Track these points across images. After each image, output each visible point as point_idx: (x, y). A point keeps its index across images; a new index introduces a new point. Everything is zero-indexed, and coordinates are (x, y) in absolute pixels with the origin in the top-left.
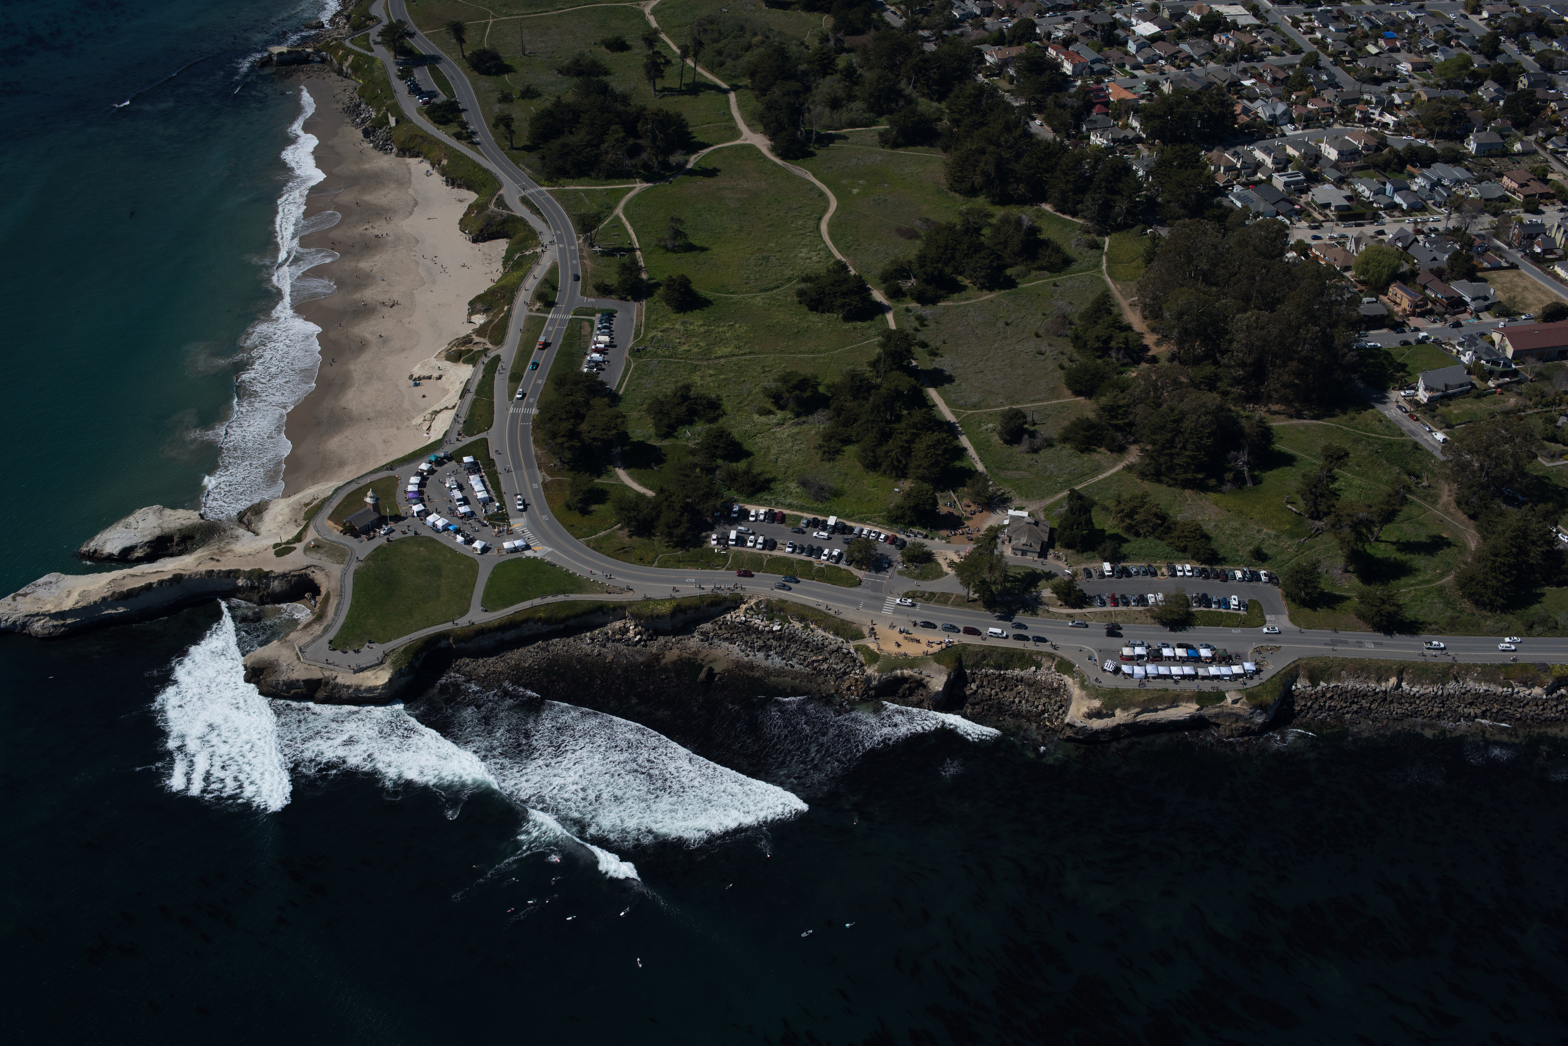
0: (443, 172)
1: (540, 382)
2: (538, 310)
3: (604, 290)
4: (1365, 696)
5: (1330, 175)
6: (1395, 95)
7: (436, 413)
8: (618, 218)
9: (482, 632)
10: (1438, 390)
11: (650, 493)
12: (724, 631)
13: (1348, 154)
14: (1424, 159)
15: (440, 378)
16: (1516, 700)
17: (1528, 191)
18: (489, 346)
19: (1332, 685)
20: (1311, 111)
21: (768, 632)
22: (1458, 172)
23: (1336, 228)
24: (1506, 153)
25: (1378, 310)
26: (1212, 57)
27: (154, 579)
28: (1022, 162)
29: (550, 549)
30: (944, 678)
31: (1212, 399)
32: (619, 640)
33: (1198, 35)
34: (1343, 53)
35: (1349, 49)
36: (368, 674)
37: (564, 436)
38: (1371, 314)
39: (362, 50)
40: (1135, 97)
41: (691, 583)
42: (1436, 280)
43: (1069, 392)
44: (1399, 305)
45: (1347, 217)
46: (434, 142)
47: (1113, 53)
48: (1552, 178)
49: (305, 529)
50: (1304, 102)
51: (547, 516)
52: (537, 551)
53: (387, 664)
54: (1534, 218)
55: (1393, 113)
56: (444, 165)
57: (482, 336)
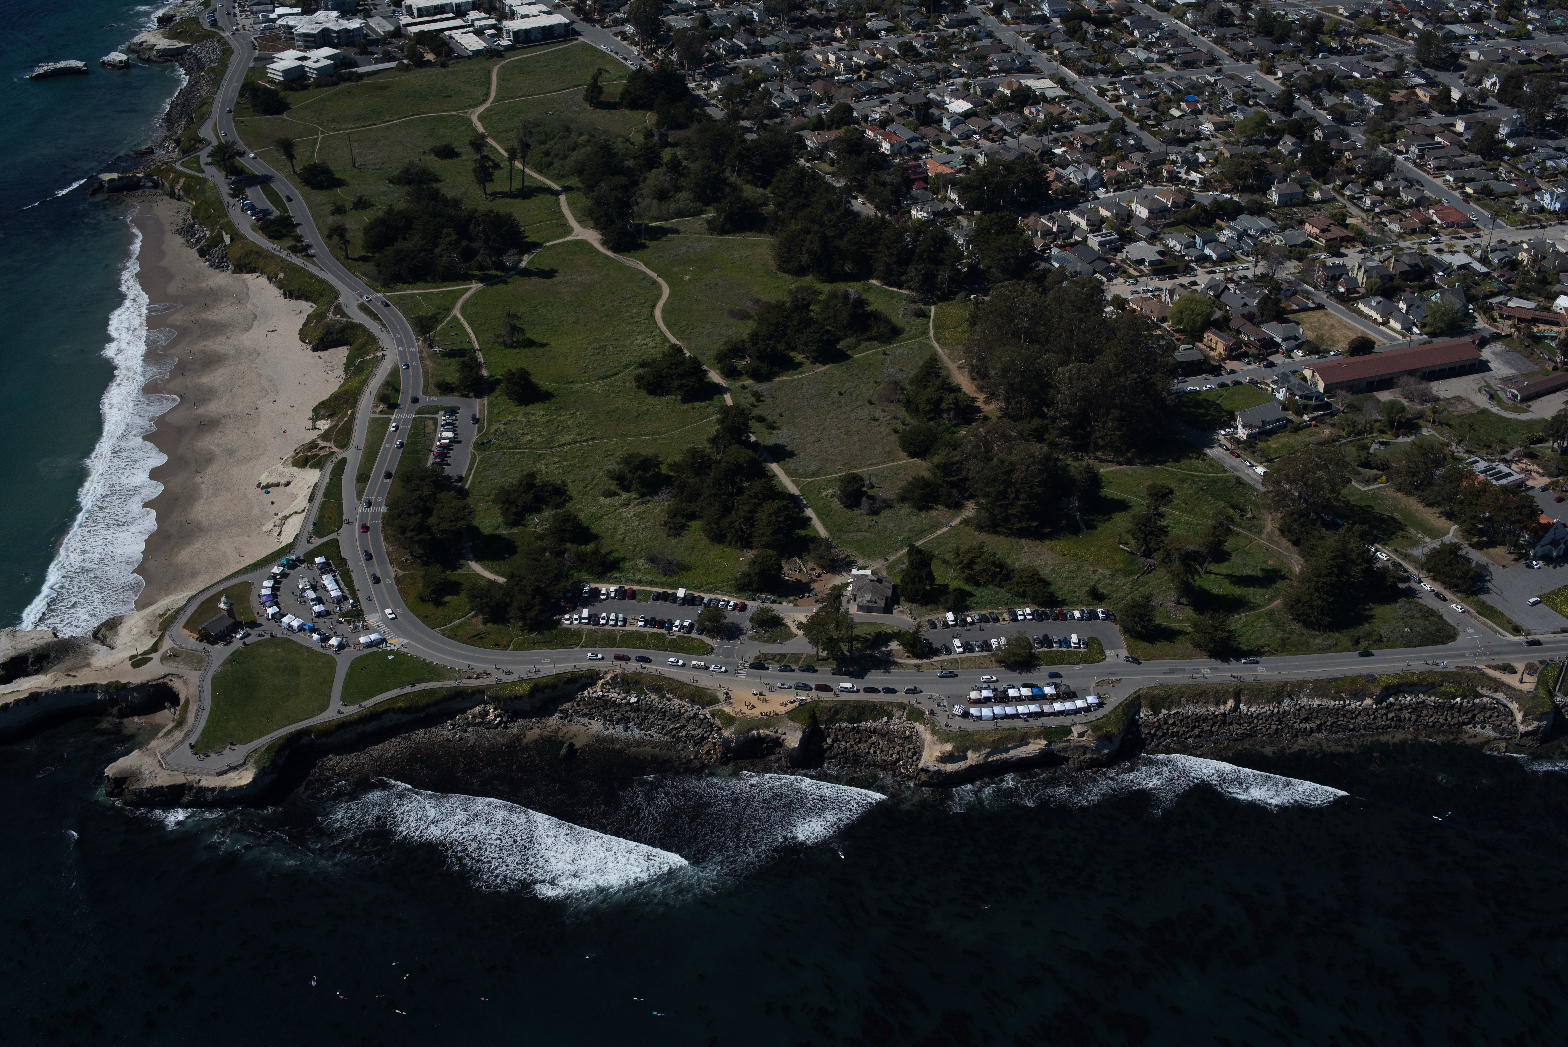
0: (280, 285)
2: (381, 412)
3: (446, 389)
4: (1205, 720)
5: (1143, 232)
6: (1199, 154)
7: (286, 518)
8: (455, 318)
9: (343, 725)
10: (1256, 427)
11: (501, 580)
12: (582, 707)
13: (1158, 212)
14: (1231, 212)
15: (288, 484)
16: (1348, 711)
17: (1329, 235)
18: (335, 449)
19: (1173, 712)
20: (1120, 174)
21: (626, 705)
22: (1263, 222)
23: (1150, 282)
24: (1307, 202)
25: (1195, 356)
26: (1024, 129)
27: (10, 699)
28: (846, 239)
29: (406, 641)
30: (799, 735)
31: (1040, 449)
32: (480, 724)
33: (1009, 109)
34: (1148, 118)
35: (1153, 114)
36: (232, 775)
37: (412, 530)
38: (1188, 359)
39: (193, 172)
40: (952, 171)
41: (547, 663)
42: (1248, 324)
43: (904, 455)
44: (1214, 350)
45: (1161, 271)
46: (270, 257)
47: (929, 131)
48: (1351, 222)
49: (160, 639)
50: (1114, 166)
51: (401, 609)
52: (393, 643)
53: (250, 764)
54: (1336, 260)
55: (1199, 171)
56: (281, 277)
57: (328, 441)
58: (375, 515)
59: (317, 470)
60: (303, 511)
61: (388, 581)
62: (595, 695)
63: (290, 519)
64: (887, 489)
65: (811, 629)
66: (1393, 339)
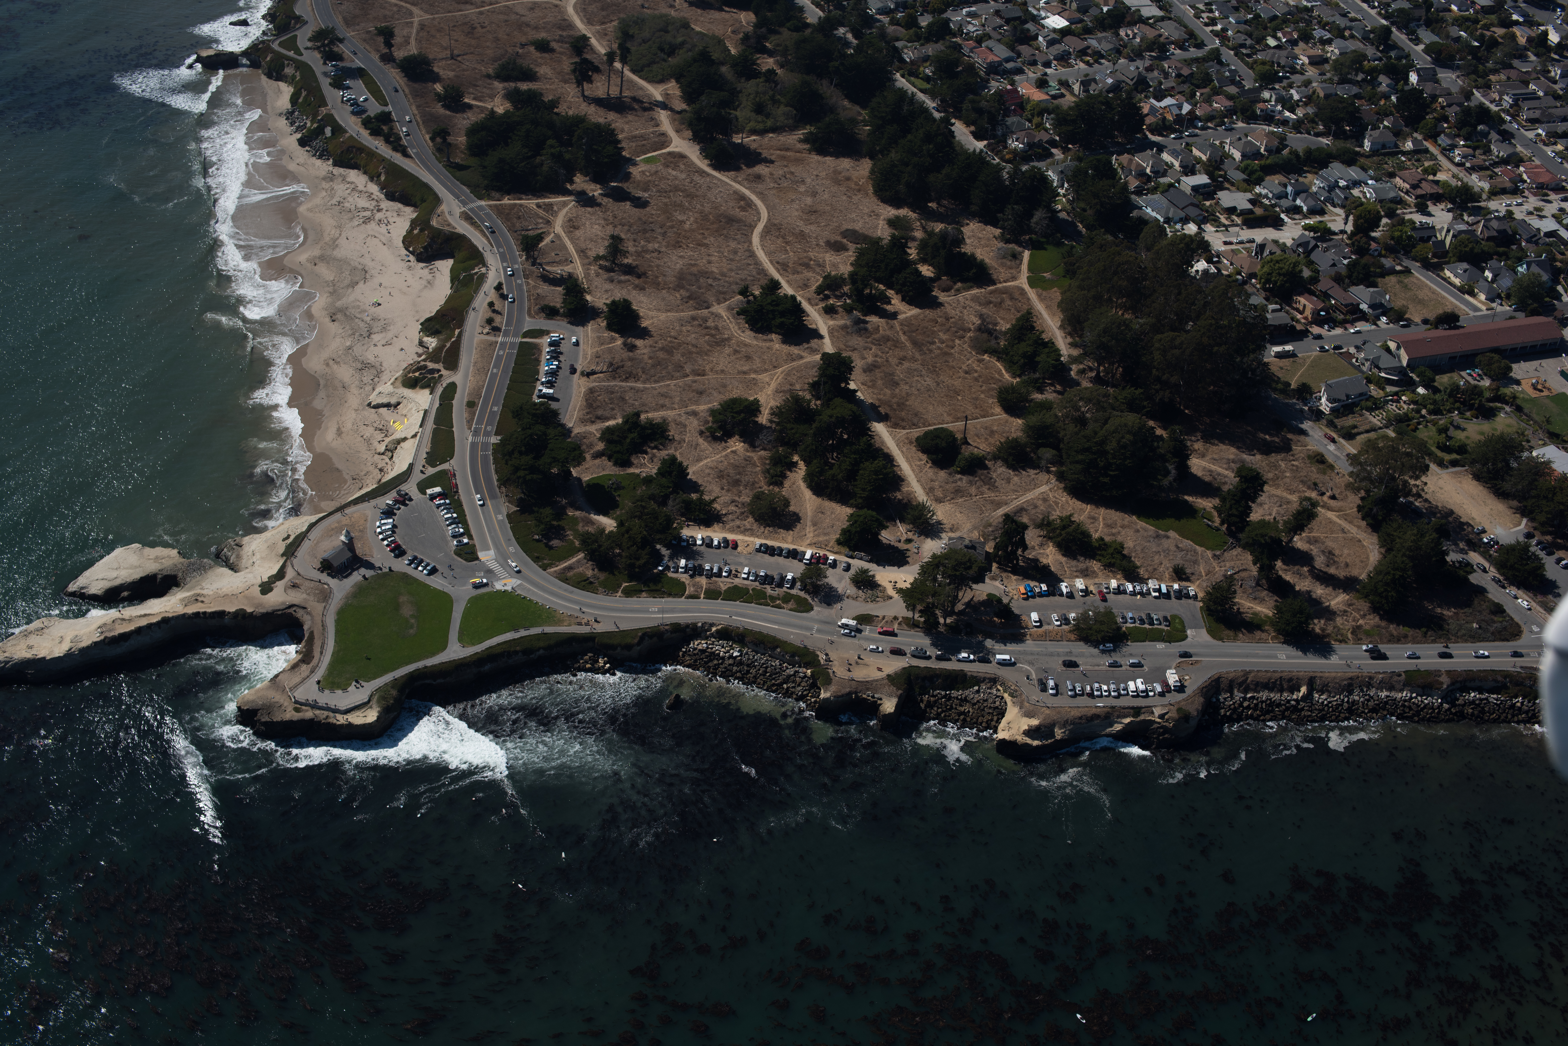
0: (382, 186)
1: (495, 409)
2: (488, 334)
3: (551, 312)
4: (1278, 705)
5: (1236, 177)
6: (1293, 91)
7: (398, 442)
8: (558, 236)
9: (462, 666)
10: (1339, 400)
12: (687, 658)
13: (1250, 154)
14: (1323, 159)
16: (1414, 704)
17: (1419, 192)
18: (444, 372)
20: (1215, 110)
21: (729, 658)
22: (1354, 173)
23: (1242, 232)
25: (1283, 318)
26: (1120, 53)
27: (143, 622)
29: (519, 582)
30: (895, 701)
31: (1132, 419)
33: (1104, 29)
34: (1243, 46)
35: (1249, 42)
36: (358, 713)
38: (1276, 323)
39: (291, 54)
40: (1047, 97)
41: (654, 612)
42: (1336, 286)
43: (998, 409)
44: (1301, 313)
45: (1251, 221)
46: (372, 154)
47: (1024, 49)
48: (1441, 176)
49: (283, 567)
50: (1208, 100)
51: (513, 548)
52: (505, 583)
53: (374, 702)
54: (1425, 219)
55: (1292, 111)
56: (383, 178)
57: (437, 362)
58: (485, 445)
59: (427, 392)
60: (414, 436)
61: (500, 517)
62: (700, 647)
63: (402, 444)
64: (981, 446)
65: (910, 595)
66: (1477, 309)
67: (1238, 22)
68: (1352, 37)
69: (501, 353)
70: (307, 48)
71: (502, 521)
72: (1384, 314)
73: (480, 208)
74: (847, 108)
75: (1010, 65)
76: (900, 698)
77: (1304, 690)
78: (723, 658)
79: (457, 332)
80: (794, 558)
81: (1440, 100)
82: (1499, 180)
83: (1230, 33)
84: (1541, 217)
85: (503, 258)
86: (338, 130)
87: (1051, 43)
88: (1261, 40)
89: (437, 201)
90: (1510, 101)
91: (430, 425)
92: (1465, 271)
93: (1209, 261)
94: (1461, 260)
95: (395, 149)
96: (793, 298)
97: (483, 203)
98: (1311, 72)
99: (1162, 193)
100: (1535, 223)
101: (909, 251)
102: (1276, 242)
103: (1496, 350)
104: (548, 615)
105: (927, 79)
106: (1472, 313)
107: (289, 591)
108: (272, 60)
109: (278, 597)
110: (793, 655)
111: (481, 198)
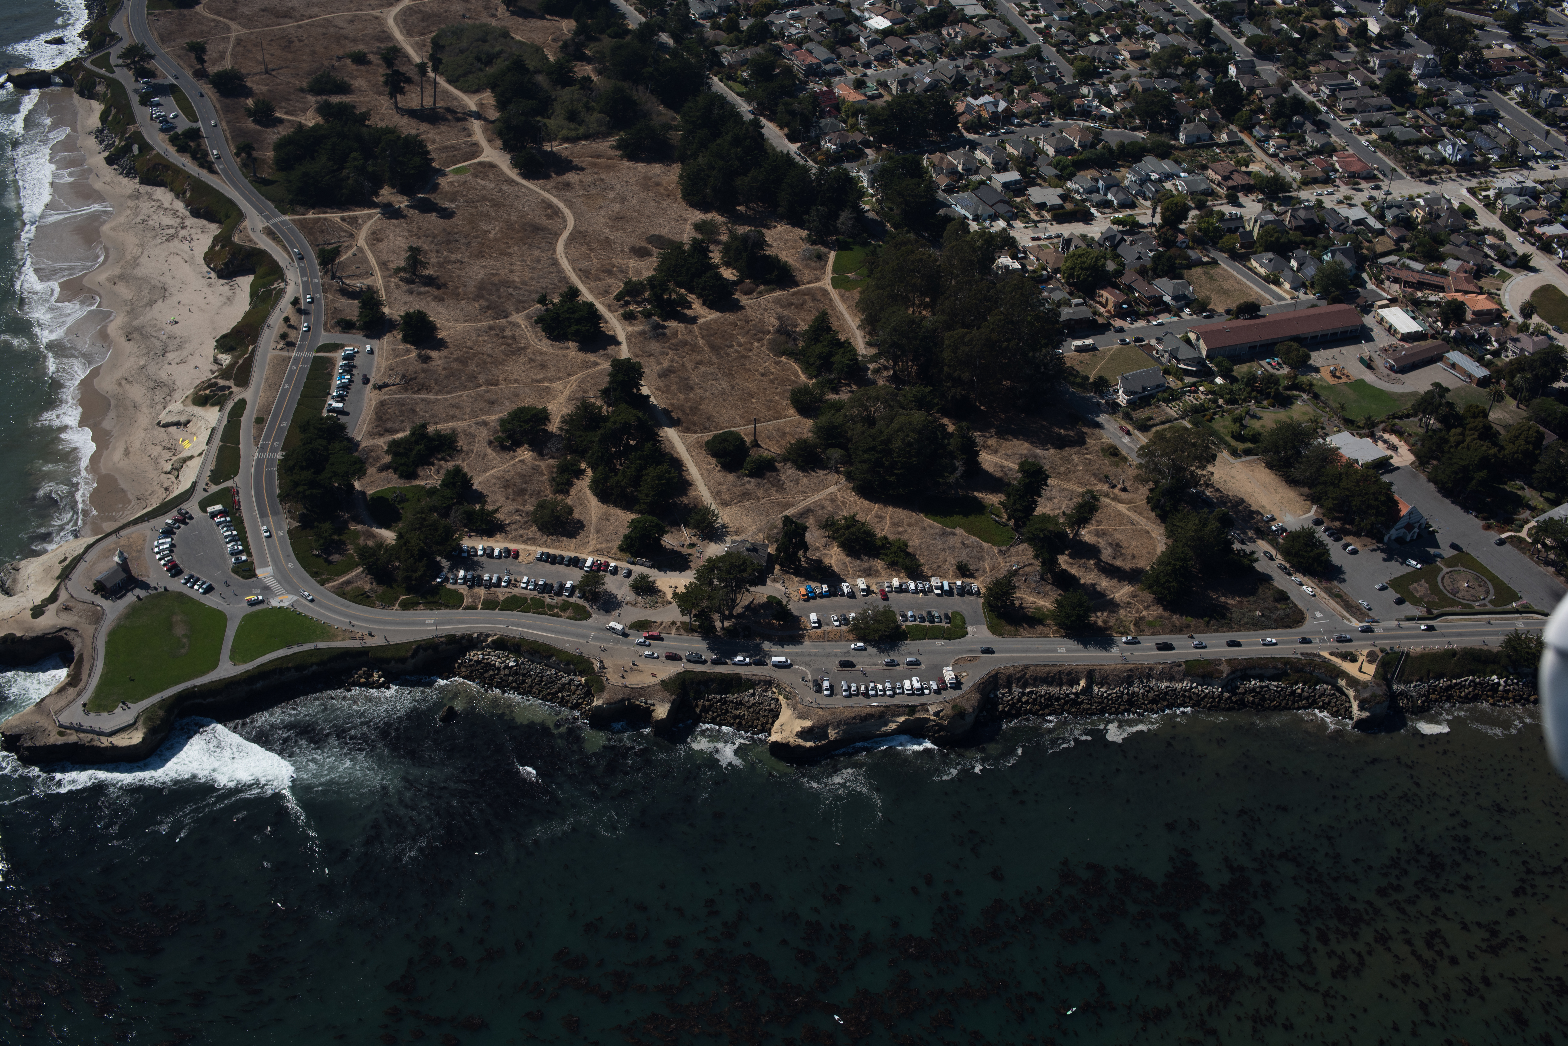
0: (188, 202)
1: (284, 424)
2: (282, 349)
3: (347, 326)
4: (1057, 699)
6: (1112, 86)
7: (185, 460)
8: (360, 248)
9: (232, 685)
10: (1136, 393)
13: (1064, 150)
14: (1136, 153)
16: (1194, 693)
17: (1231, 183)
18: (235, 389)
19: (1027, 691)
21: (505, 668)
22: (1167, 166)
23: (1049, 228)
24: (1212, 144)
25: (1084, 312)
26: (940, 51)
29: (295, 598)
33: (927, 28)
35: (1071, 38)
36: (123, 734)
37: (304, 485)
38: (1078, 317)
39: (103, 71)
40: (863, 98)
41: (430, 625)
42: (1140, 279)
43: (792, 411)
44: (1104, 306)
45: (1061, 216)
46: (178, 171)
47: (845, 51)
48: (1254, 168)
49: (57, 590)
50: (1025, 97)
51: (293, 564)
52: (283, 600)
53: (140, 724)
54: (1235, 210)
55: (1110, 105)
56: (188, 195)
57: (228, 379)
58: (271, 461)
59: (217, 408)
60: (200, 455)
61: (281, 533)
62: (476, 658)
63: (188, 463)
64: (772, 448)
65: (685, 600)
66: (1281, 298)
67: (1061, 19)
68: (1175, 31)
69: (294, 368)
70: (116, 66)
71: (283, 537)
72: (1187, 306)
73: (284, 223)
74: (662, 114)
75: (829, 67)
76: (673, 703)
77: (1083, 682)
78: (499, 669)
79: (251, 348)
80: (575, 566)
81: (1258, 92)
82: (1311, 169)
83: (1053, 30)
84: (1351, 206)
85: (303, 273)
86: (145, 147)
87: (872, 44)
88: (1084, 36)
89: (241, 216)
90: (1327, 91)
91: (217, 442)
92: (1270, 261)
93: (1014, 257)
94: (1267, 250)
95: (201, 166)
96: (591, 305)
97: (287, 218)
98: (1133, 67)
99: (973, 190)
100: (1344, 211)
101: (711, 255)
102: (1084, 237)
103: (1296, 339)
104: (324, 631)
105: (745, 83)
106: (1276, 303)
107: (61, 614)
108: (83, 78)
109: (49, 621)
110: (568, 664)
111: (284, 213)
